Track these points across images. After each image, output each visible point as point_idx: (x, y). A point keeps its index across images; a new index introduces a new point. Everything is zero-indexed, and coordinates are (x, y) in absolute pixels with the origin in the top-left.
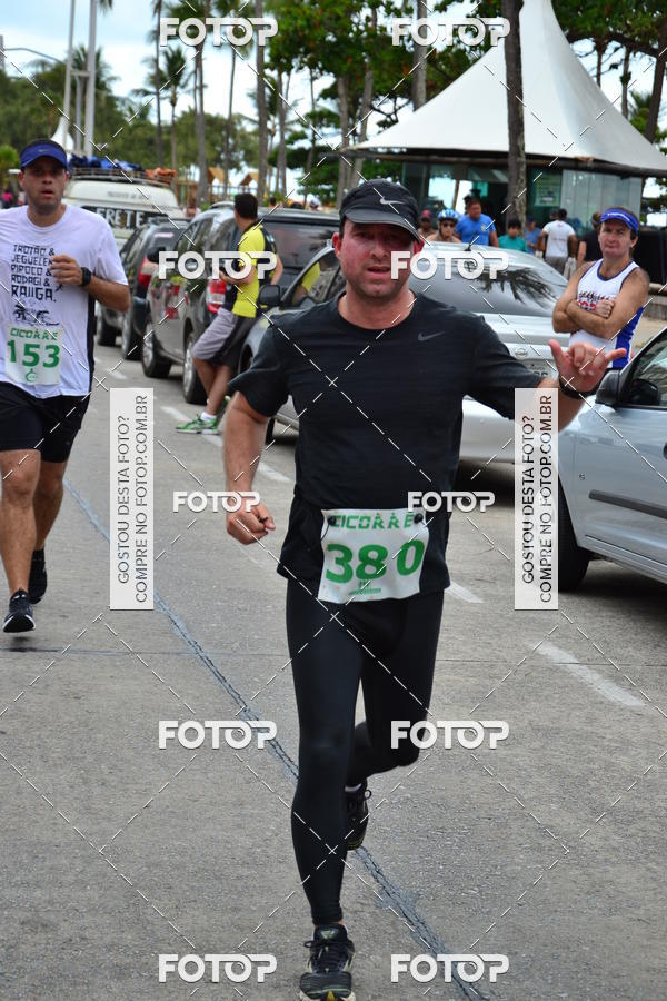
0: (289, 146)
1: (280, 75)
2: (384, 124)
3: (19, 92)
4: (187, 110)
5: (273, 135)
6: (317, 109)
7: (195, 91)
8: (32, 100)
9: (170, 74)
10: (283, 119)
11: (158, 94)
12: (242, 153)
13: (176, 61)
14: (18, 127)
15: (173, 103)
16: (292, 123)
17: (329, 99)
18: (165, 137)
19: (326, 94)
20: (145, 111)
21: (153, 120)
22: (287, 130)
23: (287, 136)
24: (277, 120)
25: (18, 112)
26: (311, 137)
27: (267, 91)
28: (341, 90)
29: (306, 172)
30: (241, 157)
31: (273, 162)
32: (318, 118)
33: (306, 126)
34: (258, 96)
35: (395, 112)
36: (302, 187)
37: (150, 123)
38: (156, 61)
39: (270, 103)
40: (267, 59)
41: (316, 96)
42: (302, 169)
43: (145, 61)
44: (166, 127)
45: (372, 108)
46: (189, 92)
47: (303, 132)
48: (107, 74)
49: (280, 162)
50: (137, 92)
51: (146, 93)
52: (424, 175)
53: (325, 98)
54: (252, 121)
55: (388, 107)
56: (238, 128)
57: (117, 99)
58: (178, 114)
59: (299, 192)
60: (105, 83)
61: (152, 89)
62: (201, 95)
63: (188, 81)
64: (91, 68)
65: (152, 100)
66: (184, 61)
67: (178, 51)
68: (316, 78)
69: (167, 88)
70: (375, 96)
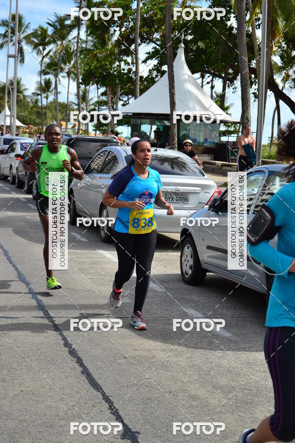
1: (86, 87)
2: (124, 105)
4: (52, 101)
6: (100, 100)
7: (55, 94)
9: (45, 87)
10: (87, 103)
11: (41, 95)
13: (48, 83)
15: (47, 99)
16: (91, 105)
17: (104, 96)
18: (44, 110)
19: (103, 94)
20: (37, 101)
21: (40, 105)
22: (89, 108)
24: (85, 104)
26: (98, 110)
27: (81, 93)
28: (108, 93)
32: (100, 104)
33: (96, 106)
34: (78, 95)
35: (128, 100)
36: (95, 128)
37: (38, 105)
38: (41, 82)
39: (83, 98)
40: (81, 81)
41: (99, 95)
43: (37, 83)
44: (45, 107)
45: (120, 99)
46: (53, 94)
47: (94, 108)
48: (23, 88)
50: (34, 94)
51: (38, 95)
52: (139, 123)
53: (102, 96)
54: (76, 104)
55: (125, 99)
56: (71, 107)
57: (27, 96)
58: (49, 101)
59: (94, 130)
60: (22, 91)
61: (40, 93)
62: (57, 95)
63: (53, 90)
64: (15, 85)
65: (39, 97)
66: (51, 83)
67: (49, 79)
68: (99, 88)
69: (45, 92)
70: (121, 95)
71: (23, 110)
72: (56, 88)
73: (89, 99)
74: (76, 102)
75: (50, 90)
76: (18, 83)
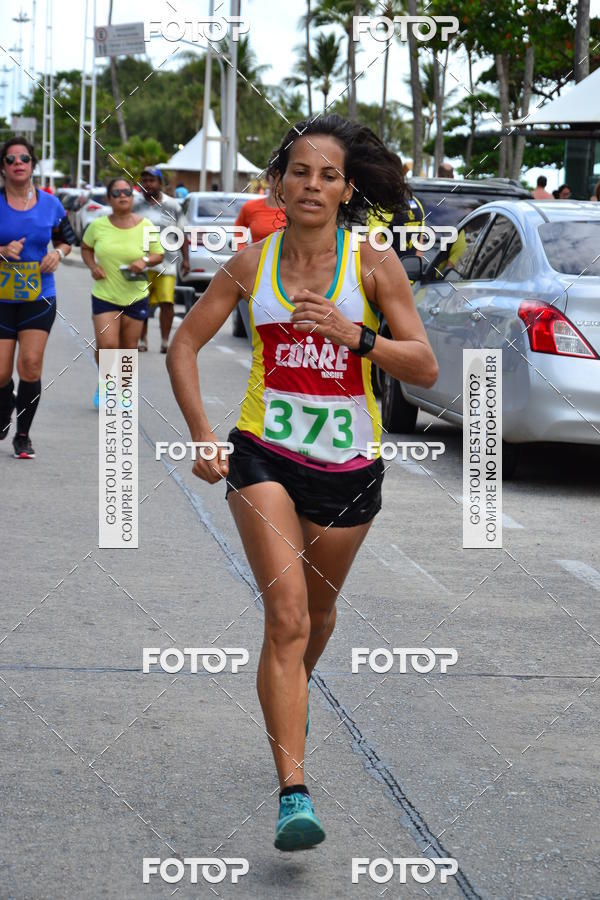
0: (446, 133)
1: (435, 55)
3: (165, 85)
4: (340, 99)
5: (431, 123)
6: (476, 93)
7: (347, 78)
8: (179, 94)
9: (322, 62)
10: (439, 105)
11: (308, 83)
12: (399, 142)
13: (328, 49)
14: (164, 121)
15: (326, 93)
16: (451, 109)
17: (489, 83)
19: (485, 77)
20: (296, 103)
21: (306, 112)
22: (445, 117)
23: (444, 124)
24: (434, 107)
25: (164, 105)
26: (470, 123)
27: (423, 76)
28: (501, 70)
29: (465, 161)
30: (397, 147)
31: (430, 150)
32: (476, 103)
33: (463, 111)
34: (413, 81)
35: (558, 90)
37: (302, 114)
38: (307, 48)
39: (427, 90)
41: (475, 80)
42: (461, 156)
43: (296, 49)
45: (535, 91)
46: (342, 80)
47: (461, 118)
48: (255, 63)
49: (437, 152)
50: (288, 81)
51: (298, 82)
52: (588, 156)
53: (485, 82)
54: (409, 109)
55: (550, 88)
56: (394, 117)
57: (267, 88)
60: (254, 72)
61: (303, 77)
62: (354, 83)
63: (341, 69)
64: (234, 51)
65: (302, 89)
66: (337, 48)
67: (332, 38)
68: (475, 61)
69: (318, 77)
70: (537, 78)
71: (258, 128)
72: (351, 62)
73: (446, 93)
74: (409, 102)
75: (335, 69)
76: (242, 49)
